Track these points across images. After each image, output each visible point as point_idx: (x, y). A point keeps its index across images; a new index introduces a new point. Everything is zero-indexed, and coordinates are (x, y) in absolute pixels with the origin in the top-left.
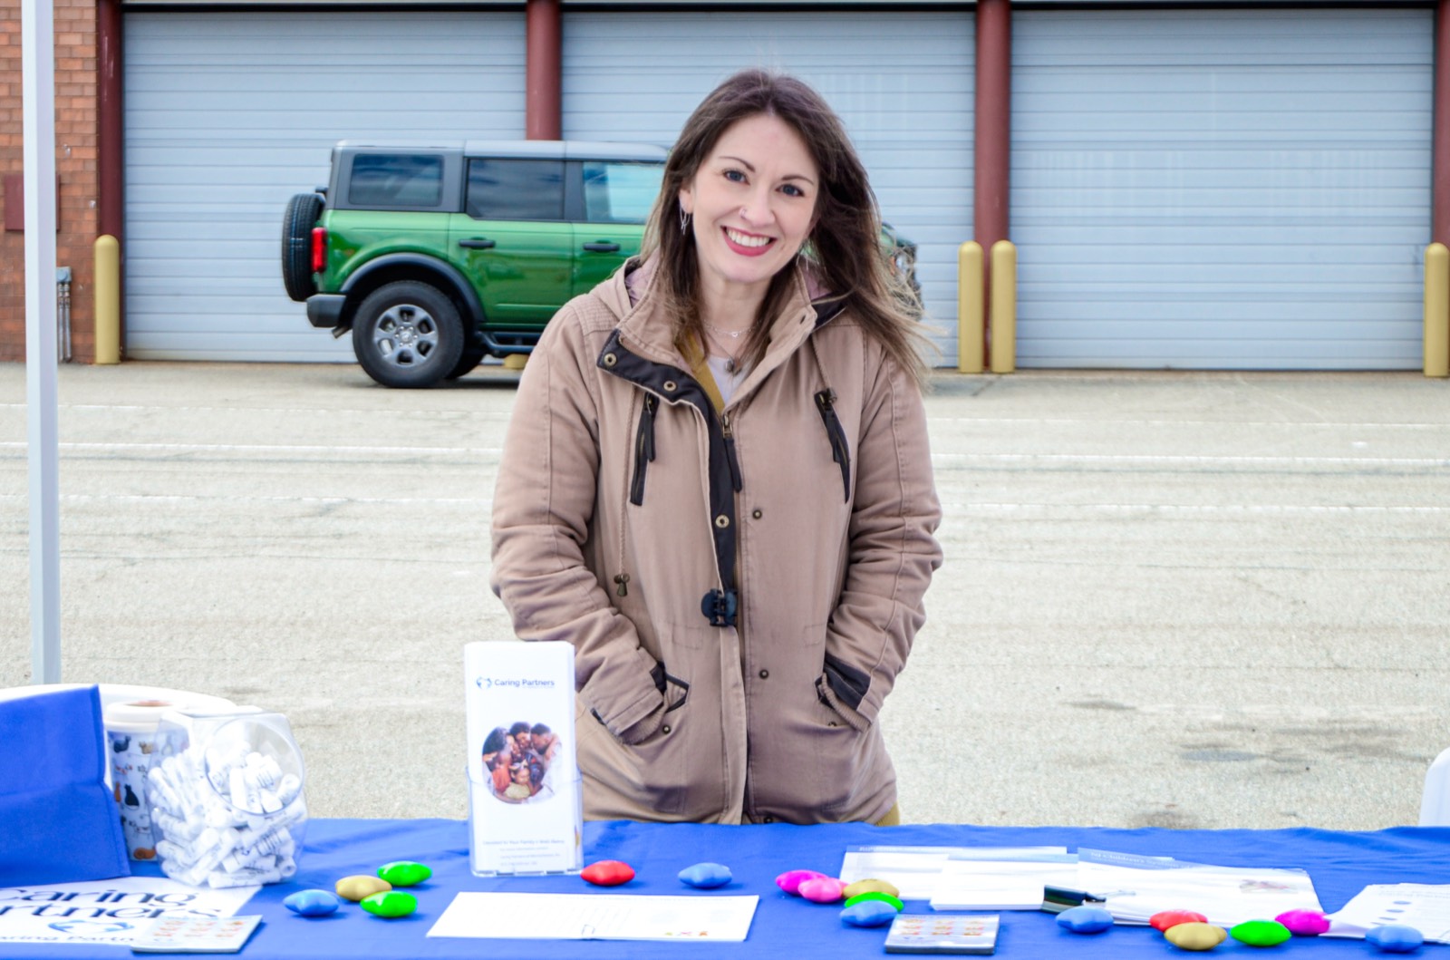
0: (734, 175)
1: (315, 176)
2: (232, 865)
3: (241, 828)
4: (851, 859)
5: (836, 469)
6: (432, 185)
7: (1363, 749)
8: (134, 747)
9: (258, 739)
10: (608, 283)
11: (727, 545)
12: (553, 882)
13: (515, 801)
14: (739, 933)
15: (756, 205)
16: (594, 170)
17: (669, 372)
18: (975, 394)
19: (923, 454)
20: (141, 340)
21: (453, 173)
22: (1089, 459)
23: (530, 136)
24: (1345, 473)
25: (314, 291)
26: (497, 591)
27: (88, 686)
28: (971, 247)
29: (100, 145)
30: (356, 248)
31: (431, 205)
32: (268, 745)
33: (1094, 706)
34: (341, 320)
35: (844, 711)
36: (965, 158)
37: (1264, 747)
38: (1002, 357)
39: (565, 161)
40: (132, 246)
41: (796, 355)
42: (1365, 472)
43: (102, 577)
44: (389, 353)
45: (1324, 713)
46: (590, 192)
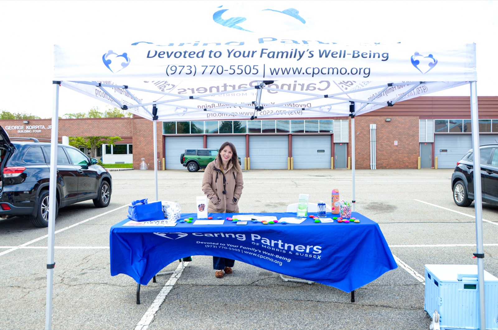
0: (225, 151)
1: (183, 152)
2: (174, 218)
3: (175, 214)
4: (233, 216)
5: (235, 179)
6: (195, 153)
7: (282, 205)
8: (165, 207)
9: (177, 206)
10: (213, 161)
11: (225, 186)
12: (205, 219)
13: (201, 211)
14: (223, 224)
15: (227, 154)
16: (210, 151)
17: (219, 170)
18: (246, 172)
19: (242, 178)
20: (167, 168)
21: (197, 152)
22: (257, 178)
23: (204, 148)
24: (281, 179)
25: (183, 163)
26: (203, 190)
27: (160, 201)
28: (246, 158)
29: (163, 149)
30: (187, 159)
31: (194, 155)
32: (178, 206)
33: (257, 201)
34: (186, 166)
35: (235, 202)
36: (245, 150)
37: (273, 205)
38: (249, 168)
39: (207, 150)
40: (166, 159)
41: (231, 169)
42: (283, 179)
43: (163, 190)
44: (191, 169)
45: (279, 201)
46: (210, 153)
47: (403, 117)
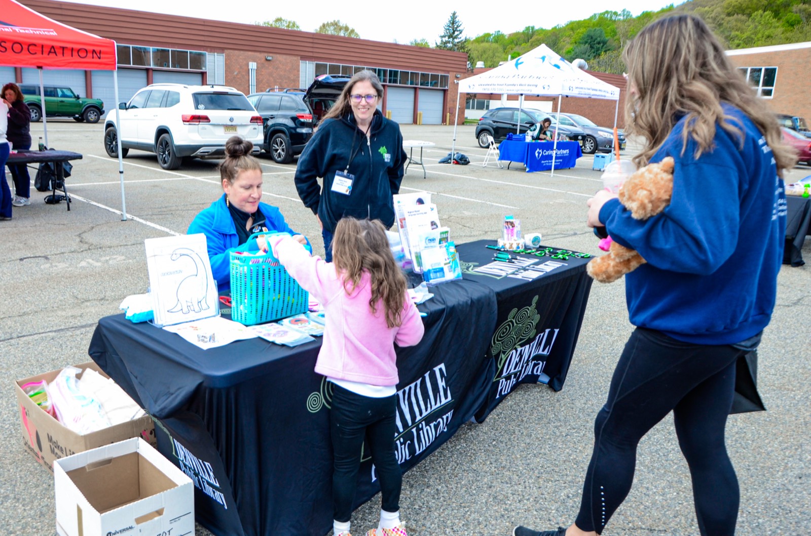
47: (284, 56)
